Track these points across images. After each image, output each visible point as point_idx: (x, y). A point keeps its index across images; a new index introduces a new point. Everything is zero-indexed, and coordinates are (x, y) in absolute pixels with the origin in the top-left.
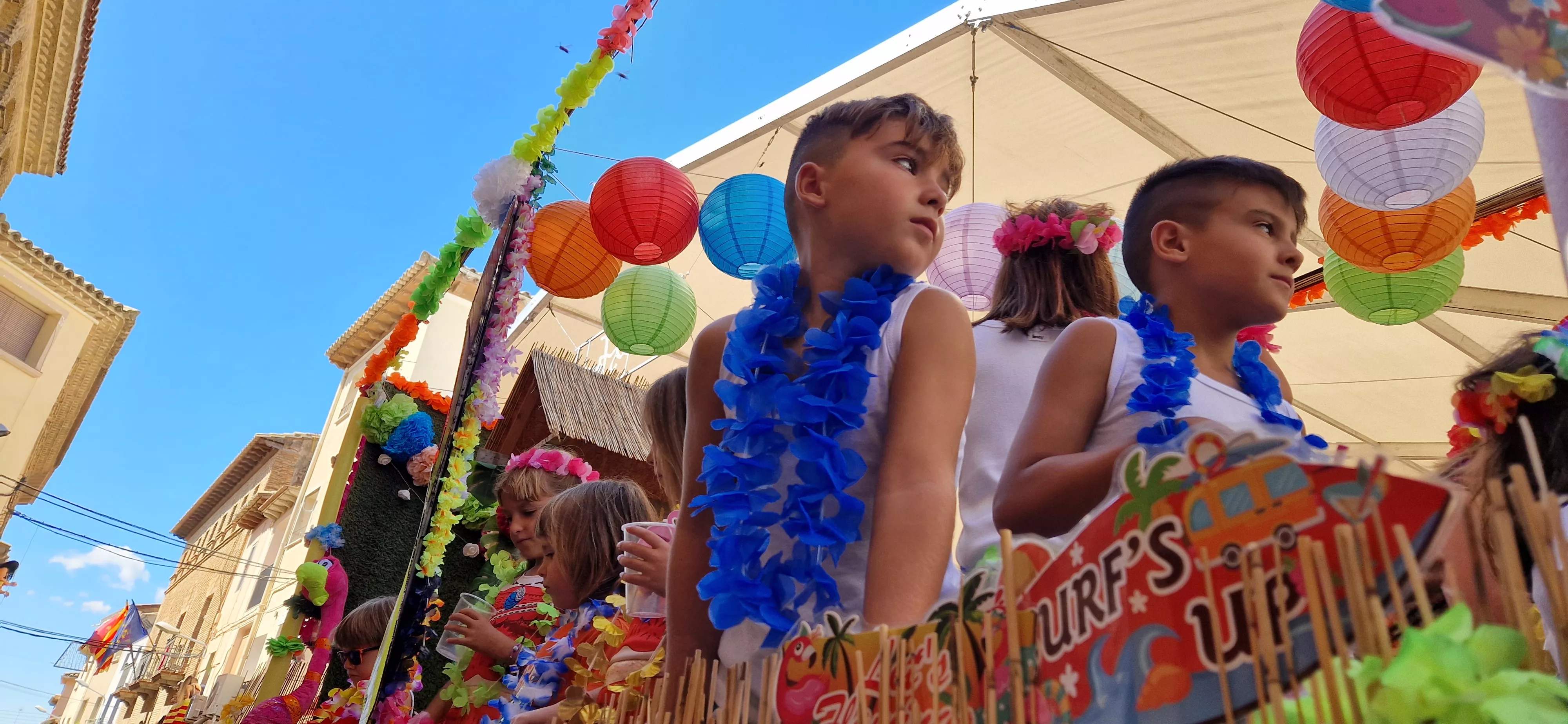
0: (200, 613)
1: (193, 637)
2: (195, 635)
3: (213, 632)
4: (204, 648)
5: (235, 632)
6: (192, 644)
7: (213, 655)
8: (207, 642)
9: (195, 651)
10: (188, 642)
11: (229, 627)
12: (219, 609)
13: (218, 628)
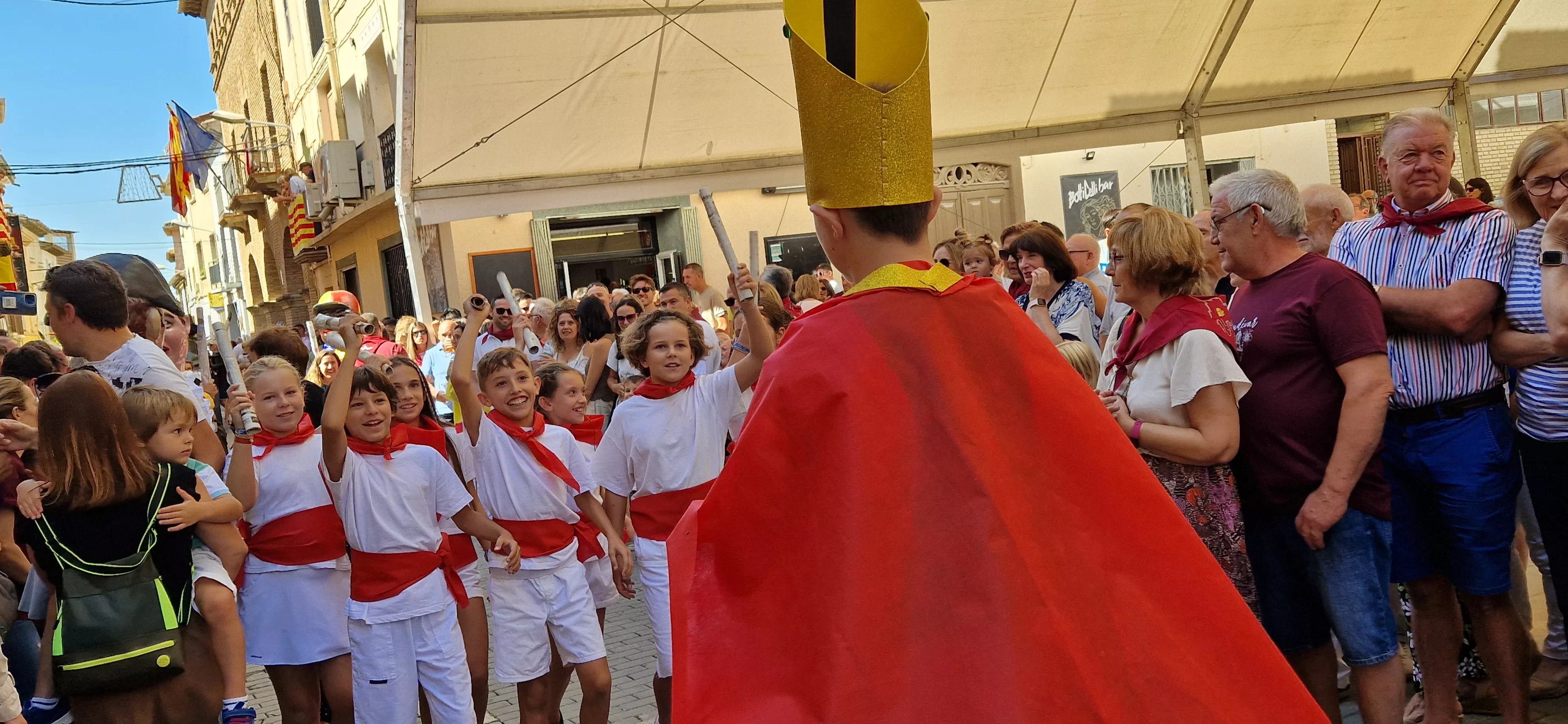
0: (262, 93)
1: (268, 121)
2: (270, 118)
3: (287, 107)
4: (288, 130)
5: (314, 93)
6: (272, 131)
7: (303, 134)
8: (288, 120)
9: (281, 138)
10: (267, 130)
11: (303, 91)
12: (281, 76)
13: (291, 99)
